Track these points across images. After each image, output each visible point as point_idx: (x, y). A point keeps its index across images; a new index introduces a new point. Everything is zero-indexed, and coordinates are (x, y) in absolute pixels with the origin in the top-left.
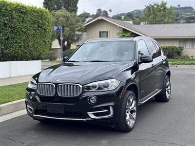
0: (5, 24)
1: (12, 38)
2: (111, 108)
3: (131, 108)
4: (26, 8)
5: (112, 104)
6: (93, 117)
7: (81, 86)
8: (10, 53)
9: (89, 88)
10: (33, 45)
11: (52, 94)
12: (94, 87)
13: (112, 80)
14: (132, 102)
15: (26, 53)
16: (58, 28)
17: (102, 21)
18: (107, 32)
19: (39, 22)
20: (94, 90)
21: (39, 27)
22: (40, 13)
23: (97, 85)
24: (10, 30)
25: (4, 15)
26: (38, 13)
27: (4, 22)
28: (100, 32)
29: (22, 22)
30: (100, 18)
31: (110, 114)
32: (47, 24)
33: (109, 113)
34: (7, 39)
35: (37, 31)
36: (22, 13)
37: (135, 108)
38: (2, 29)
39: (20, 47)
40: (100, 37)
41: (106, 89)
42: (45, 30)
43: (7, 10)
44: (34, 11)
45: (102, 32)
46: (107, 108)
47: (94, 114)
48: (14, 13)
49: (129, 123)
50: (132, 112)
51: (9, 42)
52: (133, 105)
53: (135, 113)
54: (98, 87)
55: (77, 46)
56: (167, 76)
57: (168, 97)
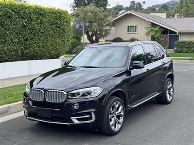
0: (24, 26)
1: (31, 39)
2: (93, 114)
3: (117, 113)
4: (44, 10)
5: (93, 110)
6: (76, 121)
7: (65, 93)
8: (29, 53)
9: (73, 95)
10: (51, 45)
11: (41, 100)
12: (78, 94)
13: (95, 88)
14: (119, 107)
15: (45, 52)
16: (80, 26)
17: (130, 15)
18: (136, 26)
19: (57, 23)
20: (78, 97)
21: (58, 27)
22: (59, 14)
23: (81, 92)
24: (29, 31)
25: (23, 18)
26: (56, 14)
27: (23, 25)
28: (128, 27)
29: (41, 23)
30: (128, 12)
31: (92, 119)
32: (65, 24)
33: (90, 118)
34: (27, 40)
35: (55, 31)
36: (40, 15)
37: (122, 113)
38: (21, 31)
39: (39, 47)
40: (128, 31)
41: (89, 96)
42: (63, 30)
43: (25, 13)
44: (53, 13)
45: (131, 26)
46: (90, 113)
47: (77, 119)
48: (32, 15)
49: (113, 127)
50: (118, 117)
51: (28, 42)
52: (120, 110)
53: (122, 118)
54: (81, 94)
55: (106, 40)
56: (169, 79)
57: (170, 100)
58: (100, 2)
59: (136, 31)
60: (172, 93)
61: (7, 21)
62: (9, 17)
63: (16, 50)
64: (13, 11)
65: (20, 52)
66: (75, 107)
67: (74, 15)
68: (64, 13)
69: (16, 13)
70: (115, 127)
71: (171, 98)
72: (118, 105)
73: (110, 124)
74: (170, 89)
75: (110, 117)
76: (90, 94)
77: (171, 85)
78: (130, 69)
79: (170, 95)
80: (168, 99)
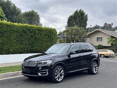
0: (32, 36)
1: (35, 43)
2: (47, 72)
4: (42, 28)
5: (47, 70)
6: (40, 75)
7: (36, 62)
8: (34, 49)
9: (40, 63)
10: (45, 46)
12: (42, 63)
14: (61, 71)
15: (42, 49)
16: (64, 37)
17: (98, 31)
18: (102, 38)
21: (49, 37)
22: (50, 31)
24: (34, 39)
25: (31, 32)
26: (49, 31)
28: (97, 38)
29: (40, 35)
30: (97, 30)
32: (53, 35)
33: (46, 74)
34: (33, 43)
35: (48, 39)
36: (40, 31)
37: (63, 74)
38: (30, 38)
39: (39, 47)
40: (97, 41)
41: (46, 64)
42: (52, 38)
43: (33, 30)
44: (47, 30)
45: (99, 38)
46: (46, 71)
47: (41, 74)
48: (36, 31)
49: (57, 79)
50: (61, 75)
52: (62, 72)
53: (63, 76)
54: (43, 63)
56: (94, 62)
57: (95, 73)
58: (82, 24)
59: (102, 40)
60: (97, 69)
61: (23, 34)
63: (28, 48)
64: (27, 29)
65: (29, 49)
66: (40, 69)
67: (65, 31)
68: (53, 30)
69: (28, 30)
70: (59, 79)
71: (96, 72)
72: (60, 69)
73: (56, 77)
74: (96, 67)
75: (56, 74)
76: (46, 63)
77: (97, 65)
78: (69, 54)
79: (96, 70)
80: (94, 72)
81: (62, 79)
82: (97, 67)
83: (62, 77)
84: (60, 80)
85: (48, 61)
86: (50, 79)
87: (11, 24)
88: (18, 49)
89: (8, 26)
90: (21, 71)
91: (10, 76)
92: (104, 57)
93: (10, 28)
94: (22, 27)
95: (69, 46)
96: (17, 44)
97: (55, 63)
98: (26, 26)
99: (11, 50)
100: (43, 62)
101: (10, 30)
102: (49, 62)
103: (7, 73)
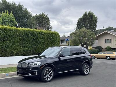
5: (37, 71)
6: (30, 75)
8: (36, 52)
18: (110, 40)
19: (51, 38)
20: (32, 65)
22: (52, 34)
24: (36, 42)
25: (33, 36)
27: (34, 39)
28: (106, 40)
29: (42, 38)
30: (105, 32)
31: (36, 74)
32: (55, 38)
36: (42, 34)
37: (52, 74)
38: (33, 42)
39: (41, 49)
40: (106, 42)
42: (54, 41)
43: (35, 34)
44: (48, 33)
49: (46, 79)
50: (50, 75)
51: (36, 47)
52: (51, 72)
55: (93, 48)
56: (86, 64)
57: (87, 74)
58: (91, 26)
59: (110, 42)
60: (89, 71)
62: (27, 36)
63: (30, 50)
65: (32, 51)
66: (30, 69)
67: (74, 34)
68: (55, 33)
69: (30, 34)
72: (49, 70)
73: (45, 77)
74: (87, 68)
75: (44, 74)
76: (36, 64)
77: (88, 67)
78: (59, 57)
79: (87, 71)
80: (85, 73)
81: (51, 79)
82: (89, 69)
83: (51, 77)
84: (49, 79)
85: (37, 63)
86: (39, 79)
87: (14, 28)
88: (21, 51)
89: (12, 30)
90: (16, 72)
91: (10, 76)
92: (109, 59)
93: (13, 32)
94: (24, 31)
95: (60, 49)
96: (20, 46)
97: (44, 65)
98: (29, 30)
99: (15, 52)
100: (33, 63)
101: (13, 34)
102: (39, 64)
103: (6, 73)
